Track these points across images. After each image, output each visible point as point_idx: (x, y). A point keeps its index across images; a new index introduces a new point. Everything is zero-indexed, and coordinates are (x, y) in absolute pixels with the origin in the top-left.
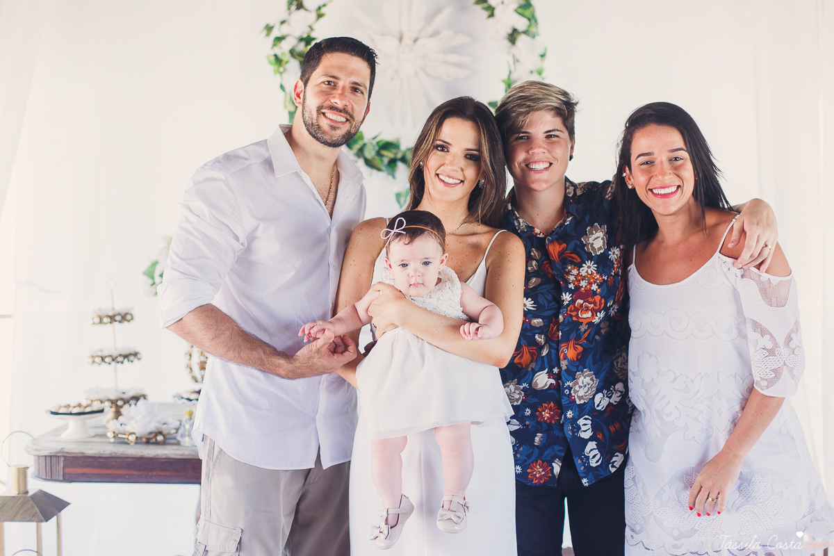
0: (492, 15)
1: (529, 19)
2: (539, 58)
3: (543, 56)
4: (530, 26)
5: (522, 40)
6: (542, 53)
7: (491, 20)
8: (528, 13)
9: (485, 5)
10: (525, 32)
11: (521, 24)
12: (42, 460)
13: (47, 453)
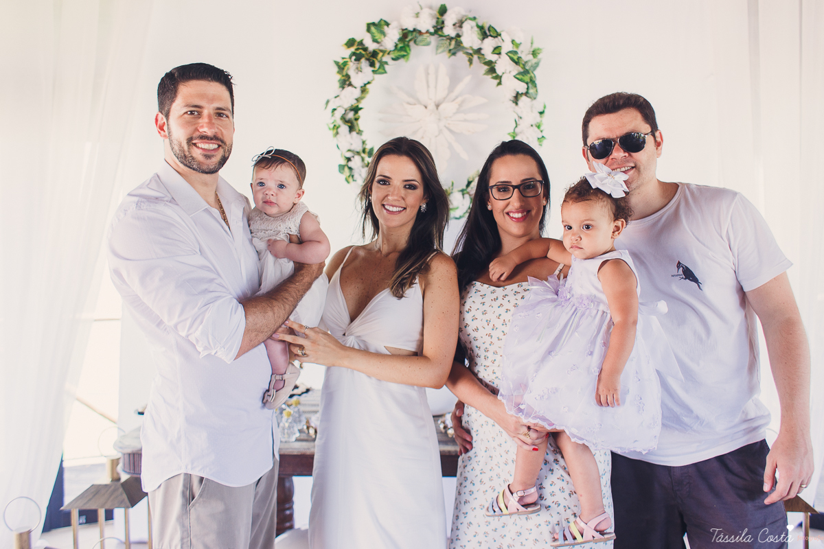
0: (500, 83)
1: (527, 83)
2: (539, 115)
3: (541, 113)
4: (528, 89)
5: (523, 99)
6: (541, 110)
7: (500, 86)
8: (527, 78)
9: (494, 75)
10: (526, 94)
11: (522, 87)
12: (127, 457)
13: (129, 451)
